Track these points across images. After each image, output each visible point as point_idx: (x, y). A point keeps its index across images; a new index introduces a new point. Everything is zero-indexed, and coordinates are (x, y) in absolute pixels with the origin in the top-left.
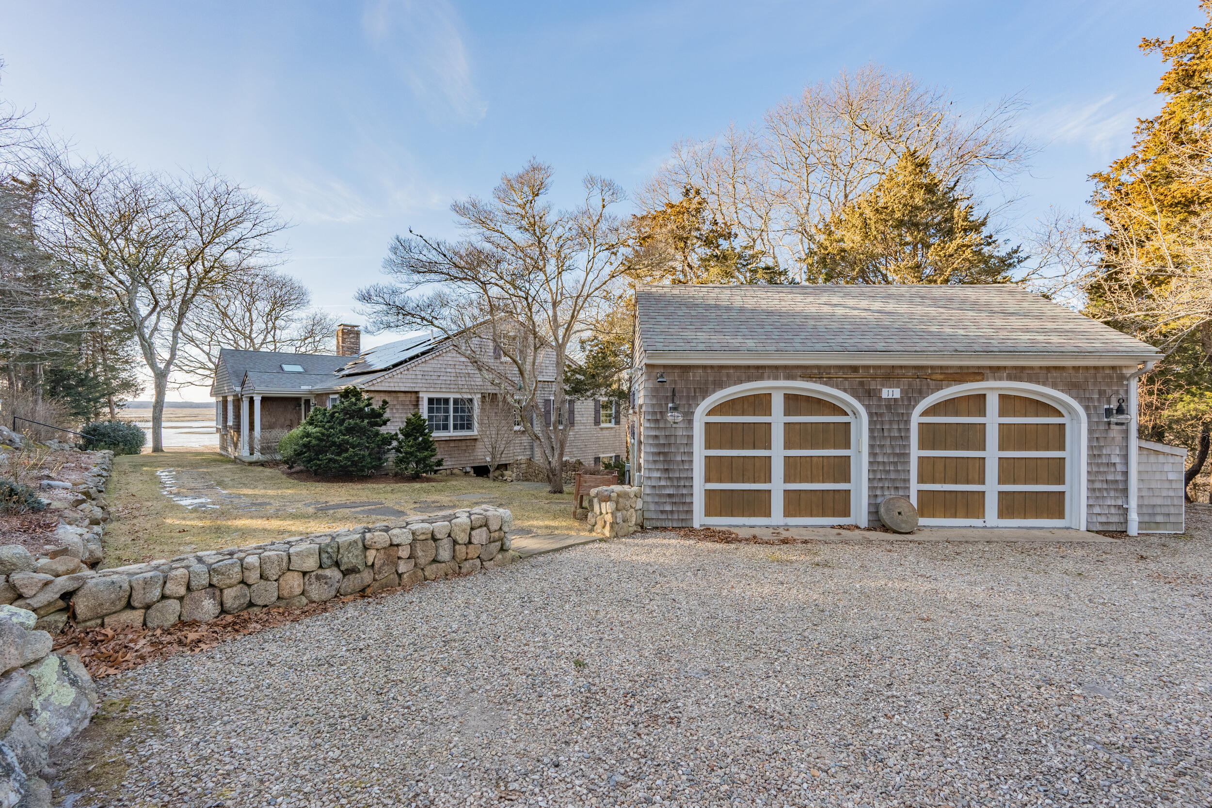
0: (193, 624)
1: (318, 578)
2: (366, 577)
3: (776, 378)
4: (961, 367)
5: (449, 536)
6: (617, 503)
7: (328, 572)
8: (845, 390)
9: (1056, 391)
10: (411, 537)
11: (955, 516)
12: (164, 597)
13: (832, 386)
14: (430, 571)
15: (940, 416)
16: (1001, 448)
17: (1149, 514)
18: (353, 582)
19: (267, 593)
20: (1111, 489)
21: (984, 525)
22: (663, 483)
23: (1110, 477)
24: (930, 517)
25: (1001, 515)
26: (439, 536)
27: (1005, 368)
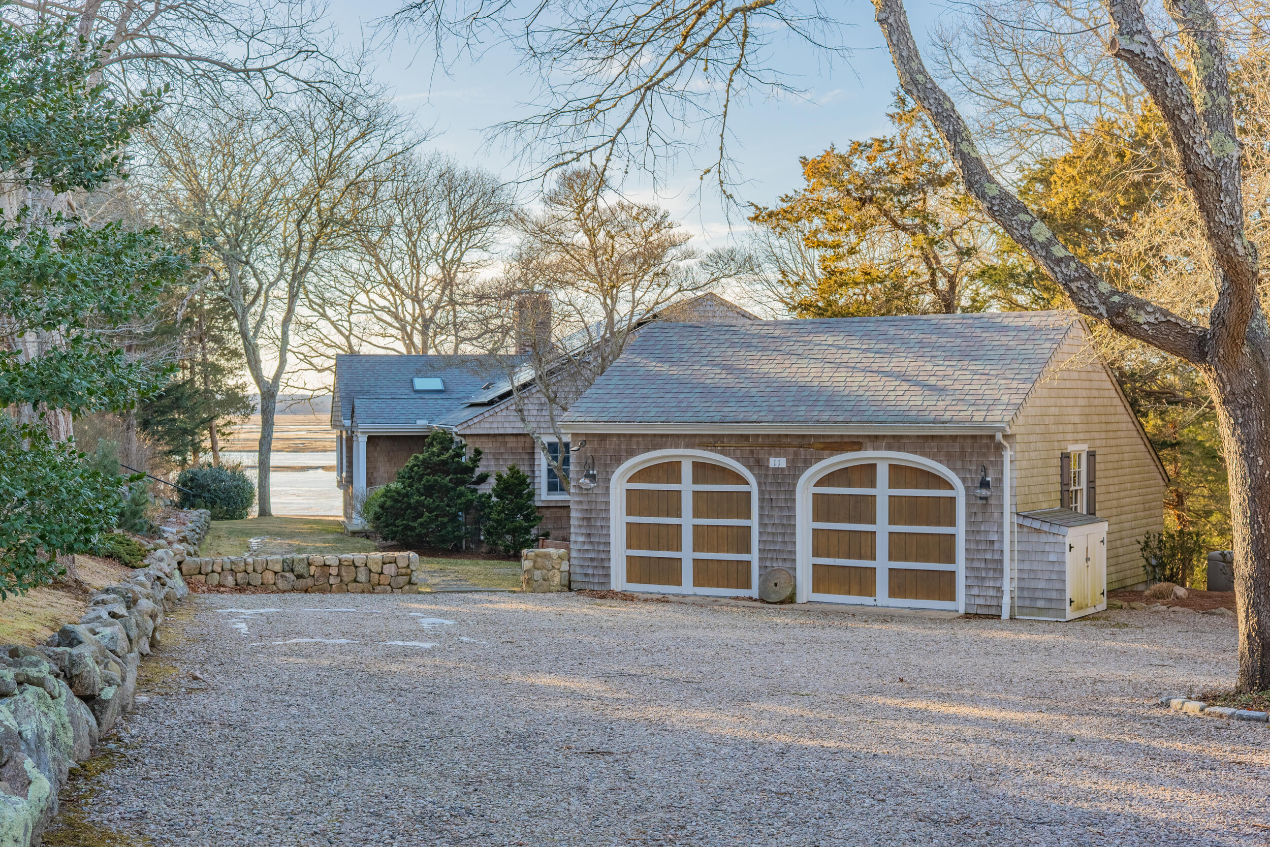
0: (224, 586)
1: (282, 576)
2: (310, 582)
3: (677, 447)
4: (842, 436)
5: (366, 565)
6: (535, 562)
7: (287, 574)
8: (738, 460)
9: (934, 462)
10: (338, 562)
11: (849, 593)
12: (213, 571)
13: (725, 455)
14: (352, 586)
15: (833, 486)
16: (892, 522)
17: (1031, 598)
18: (301, 583)
19: (256, 580)
20: (990, 569)
21: (875, 603)
22: (586, 547)
23: (988, 556)
24: (825, 593)
25: (892, 593)
26: (357, 564)
27: (884, 436)
